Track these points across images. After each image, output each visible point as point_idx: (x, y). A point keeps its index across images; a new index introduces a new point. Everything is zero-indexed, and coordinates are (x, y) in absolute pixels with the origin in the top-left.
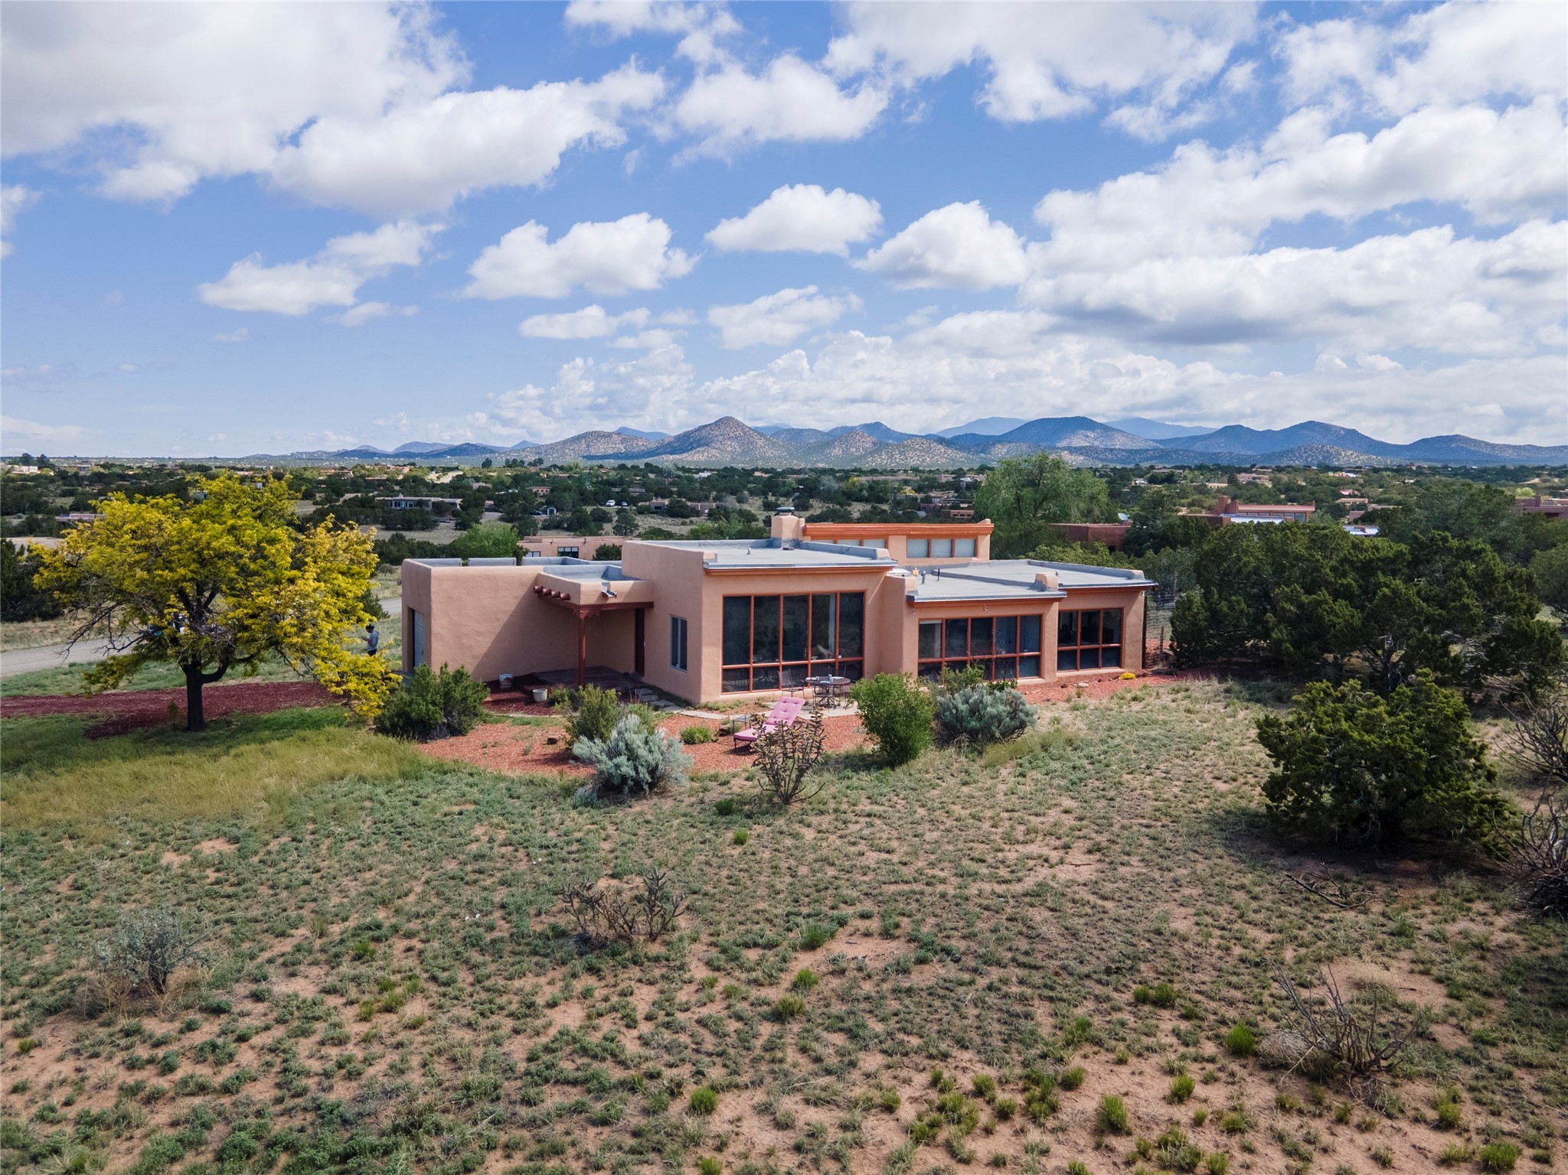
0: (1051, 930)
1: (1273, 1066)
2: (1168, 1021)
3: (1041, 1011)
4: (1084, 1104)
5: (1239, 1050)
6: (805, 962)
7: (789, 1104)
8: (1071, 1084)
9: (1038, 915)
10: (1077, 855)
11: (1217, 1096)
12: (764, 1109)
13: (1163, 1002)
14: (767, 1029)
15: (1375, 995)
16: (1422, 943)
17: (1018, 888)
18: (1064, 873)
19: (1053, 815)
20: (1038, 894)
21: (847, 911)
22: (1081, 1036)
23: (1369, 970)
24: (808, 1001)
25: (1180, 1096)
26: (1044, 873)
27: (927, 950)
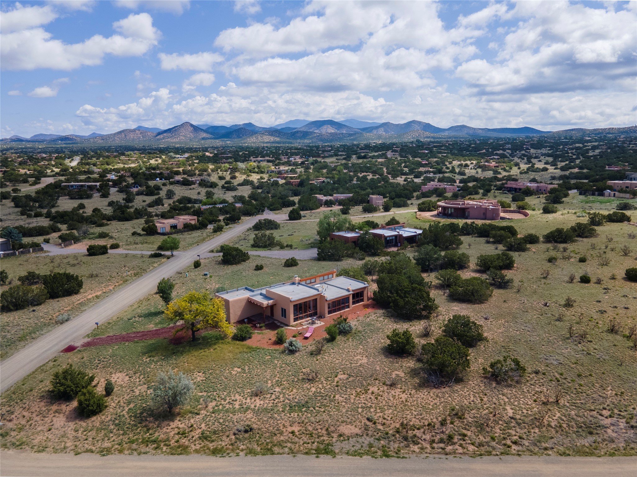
0: (363, 371)
1: (387, 385)
2: (377, 381)
3: (364, 382)
4: (370, 391)
5: (384, 384)
6: (336, 379)
7: (343, 395)
8: (369, 390)
9: (361, 369)
10: (364, 358)
11: (382, 389)
12: (340, 396)
13: (376, 379)
14: (336, 388)
15: (397, 375)
16: (404, 368)
17: (358, 365)
18: (363, 361)
19: (360, 350)
20: (361, 365)
21: (338, 371)
22: (369, 384)
23: (397, 372)
24: (339, 384)
25: (379, 389)
26: (360, 361)
27: (350, 376)
